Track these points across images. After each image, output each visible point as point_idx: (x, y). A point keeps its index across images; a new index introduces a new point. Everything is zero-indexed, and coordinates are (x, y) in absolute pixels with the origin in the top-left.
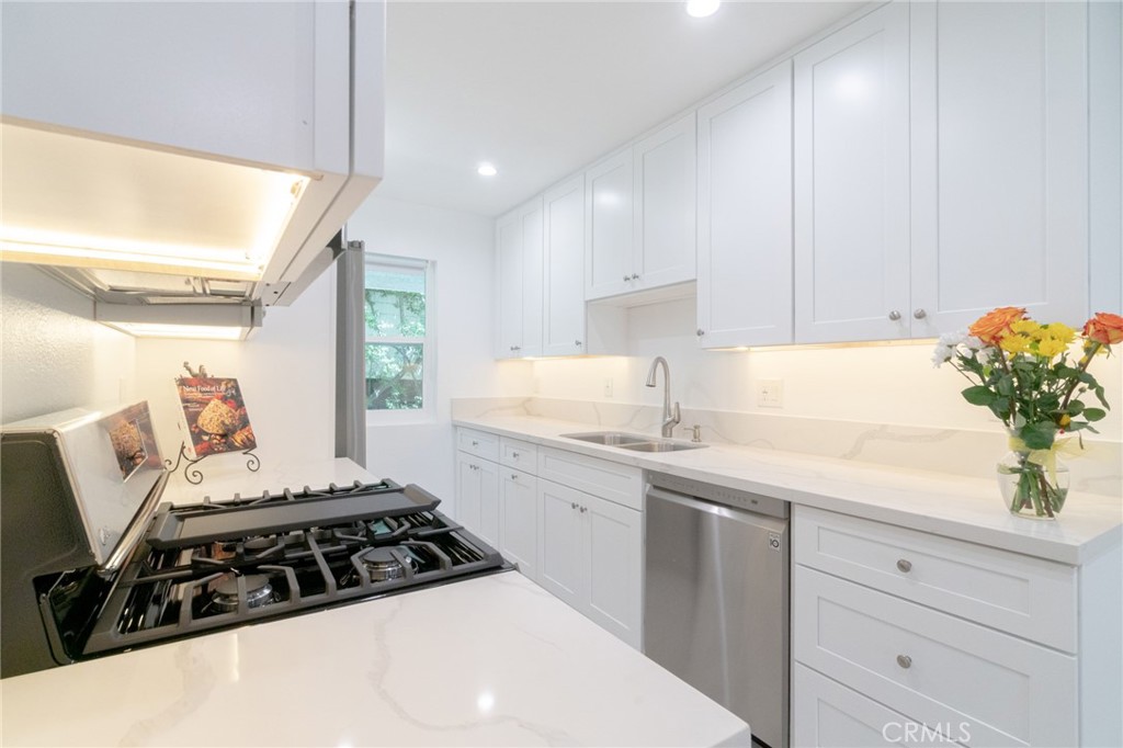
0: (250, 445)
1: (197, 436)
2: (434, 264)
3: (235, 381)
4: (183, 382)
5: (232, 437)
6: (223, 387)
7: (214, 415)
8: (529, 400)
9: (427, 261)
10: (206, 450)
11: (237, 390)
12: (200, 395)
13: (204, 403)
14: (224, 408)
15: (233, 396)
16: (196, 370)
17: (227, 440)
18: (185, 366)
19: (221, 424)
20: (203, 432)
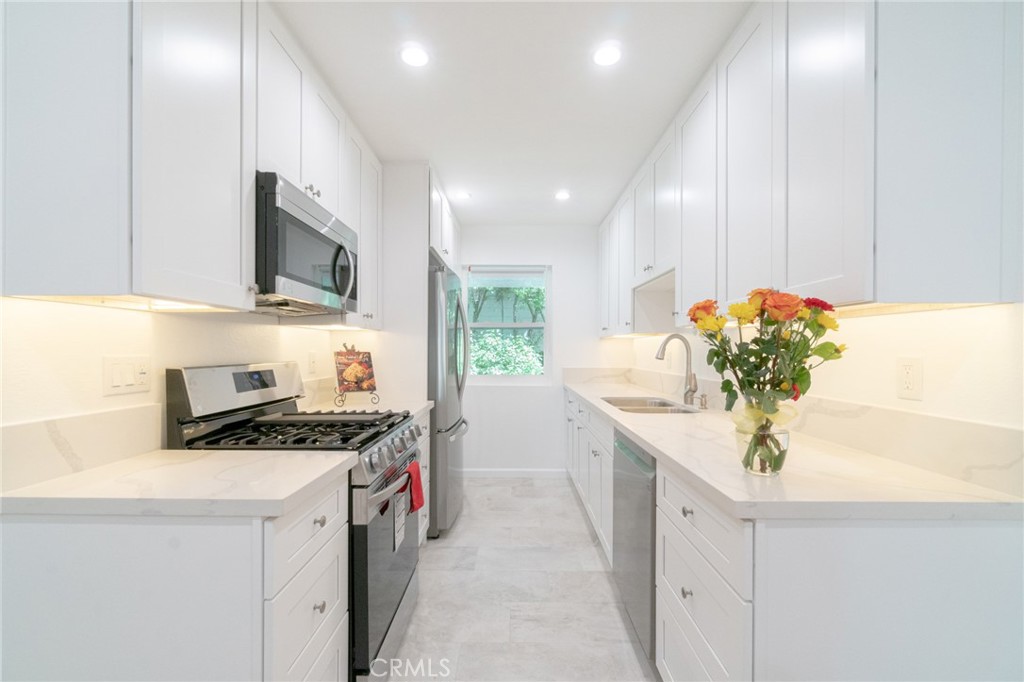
0: (372, 388)
1: (342, 381)
2: (550, 267)
3: (369, 353)
4: (339, 354)
5: (363, 383)
6: (361, 357)
7: (354, 371)
8: (630, 370)
9: (544, 266)
10: (348, 390)
11: (370, 358)
12: (346, 361)
13: (348, 365)
14: (360, 368)
15: (367, 362)
16: (349, 348)
17: (358, 385)
18: (345, 345)
19: (356, 376)
20: (345, 380)
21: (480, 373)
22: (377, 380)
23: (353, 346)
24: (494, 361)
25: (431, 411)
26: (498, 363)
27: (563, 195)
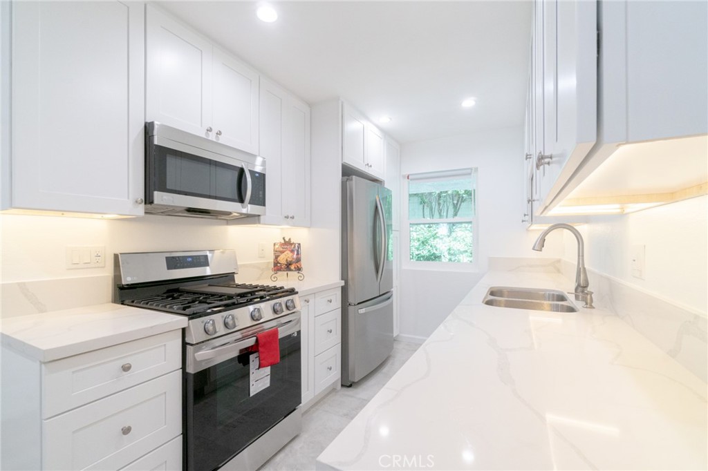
0: (299, 269)
1: (276, 264)
2: (476, 169)
3: (300, 244)
5: (292, 266)
6: (293, 246)
7: (286, 256)
9: (471, 169)
10: (280, 269)
11: (299, 247)
12: (282, 249)
13: (283, 252)
14: (291, 254)
15: (297, 249)
16: (287, 240)
17: (288, 266)
18: (284, 239)
19: (287, 260)
20: (278, 263)
21: (450, 260)
22: (303, 264)
23: (290, 239)
24: (462, 250)
25: (342, 287)
26: (466, 251)
27: (469, 103)
